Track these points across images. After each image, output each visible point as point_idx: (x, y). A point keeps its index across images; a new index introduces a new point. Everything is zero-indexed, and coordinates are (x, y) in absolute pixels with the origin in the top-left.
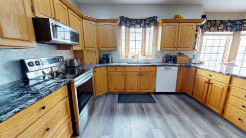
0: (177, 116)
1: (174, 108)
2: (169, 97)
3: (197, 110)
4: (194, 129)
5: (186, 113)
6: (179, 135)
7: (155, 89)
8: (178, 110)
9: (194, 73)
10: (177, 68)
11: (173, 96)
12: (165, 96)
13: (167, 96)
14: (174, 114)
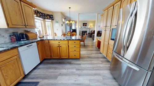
0: (61, 74)
1: (52, 72)
2: (39, 68)
3: (60, 63)
4: (72, 72)
5: (60, 69)
6: (75, 81)
7: (24, 73)
8: (56, 71)
9: (48, 44)
10: (35, 43)
11: (41, 66)
12: (35, 71)
13: (37, 69)
14: (59, 75)
